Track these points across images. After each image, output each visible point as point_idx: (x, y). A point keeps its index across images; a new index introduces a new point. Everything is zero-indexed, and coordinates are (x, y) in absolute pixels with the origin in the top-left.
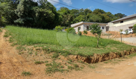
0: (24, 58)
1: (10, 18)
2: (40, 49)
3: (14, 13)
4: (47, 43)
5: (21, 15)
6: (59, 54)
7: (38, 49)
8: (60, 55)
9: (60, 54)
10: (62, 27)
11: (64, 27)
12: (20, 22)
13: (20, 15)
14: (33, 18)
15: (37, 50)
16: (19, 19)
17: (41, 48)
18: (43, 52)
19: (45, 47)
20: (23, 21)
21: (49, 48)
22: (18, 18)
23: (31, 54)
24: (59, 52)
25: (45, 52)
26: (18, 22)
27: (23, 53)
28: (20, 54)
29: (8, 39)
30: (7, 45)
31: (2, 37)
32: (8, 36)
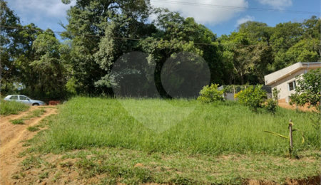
2: (71, 165)
3: (94, 63)
5: (109, 64)
6: (120, 179)
7: (65, 166)
11: (234, 87)
12: (108, 84)
15: (62, 166)
16: (107, 76)
19: (90, 157)
24: (121, 175)
25: (82, 172)
26: (104, 84)
27: (24, 176)
28: (17, 178)
29: (32, 135)
30: (13, 152)
31: (23, 132)
32: (39, 128)
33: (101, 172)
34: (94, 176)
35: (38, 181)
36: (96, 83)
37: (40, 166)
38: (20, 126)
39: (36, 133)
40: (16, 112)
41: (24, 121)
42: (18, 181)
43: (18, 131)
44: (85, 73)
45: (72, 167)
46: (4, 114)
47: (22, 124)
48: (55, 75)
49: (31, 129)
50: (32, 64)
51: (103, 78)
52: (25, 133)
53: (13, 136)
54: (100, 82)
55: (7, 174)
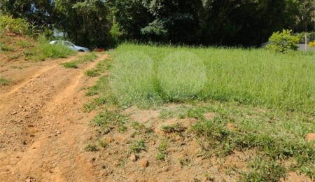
0: (103, 171)
1: (131, 21)
2: (182, 130)
3: (141, 6)
4: (222, 99)
5: (159, 7)
6: (287, 164)
7: (172, 130)
8: (293, 169)
9: (293, 161)
10: (298, 35)
11: (306, 35)
12: (157, 31)
13: (156, 9)
14: (195, 15)
15: (169, 130)
16: (155, 22)
17: (186, 123)
18: (195, 146)
19: (209, 116)
20: (166, 26)
21: (230, 128)
22: (153, 18)
23: (138, 151)
24: (287, 154)
25: (206, 144)
26: (152, 31)
27: (105, 146)
28: (94, 149)
29: (93, 81)
30: (75, 103)
31: (79, 77)
32: (100, 73)
33: (242, 146)
34: (230, 153)
35: (133, 157)
36: (143, 30)
37: (125, 129)
38: (74, 70)
39: (96, 79)
40: (65, 55)
41: (78, 65)
42: (97, 155)
43: (73, 76)
44: (131, 18)
45: (185, 133)
46: (52, 57)
47: (76, 68)
48: (100, 19)
49: (91, 74)
50: (74, 6)
51: (150, 24)
52: (82, 78)
53: (68, 82)
54: (147, 29)
55: (76, 141)
